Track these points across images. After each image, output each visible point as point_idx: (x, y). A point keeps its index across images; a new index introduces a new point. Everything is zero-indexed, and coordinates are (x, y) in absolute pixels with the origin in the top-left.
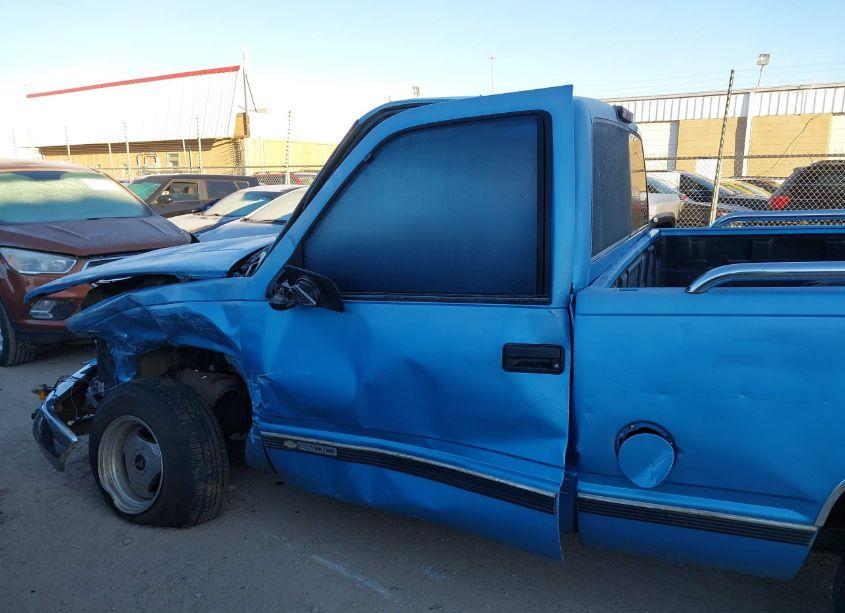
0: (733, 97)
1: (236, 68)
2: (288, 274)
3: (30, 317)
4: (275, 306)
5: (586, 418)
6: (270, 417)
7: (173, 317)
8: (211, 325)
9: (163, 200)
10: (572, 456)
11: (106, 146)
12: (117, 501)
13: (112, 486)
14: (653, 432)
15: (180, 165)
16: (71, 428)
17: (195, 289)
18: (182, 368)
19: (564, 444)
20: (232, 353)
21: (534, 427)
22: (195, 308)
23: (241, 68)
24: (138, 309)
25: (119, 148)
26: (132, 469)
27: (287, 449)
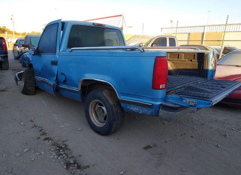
0: (227, 26)
8: (29, 59)
14: (64, 75)
19: (56, 77)
22: (28, 56)
23: (122, 15)
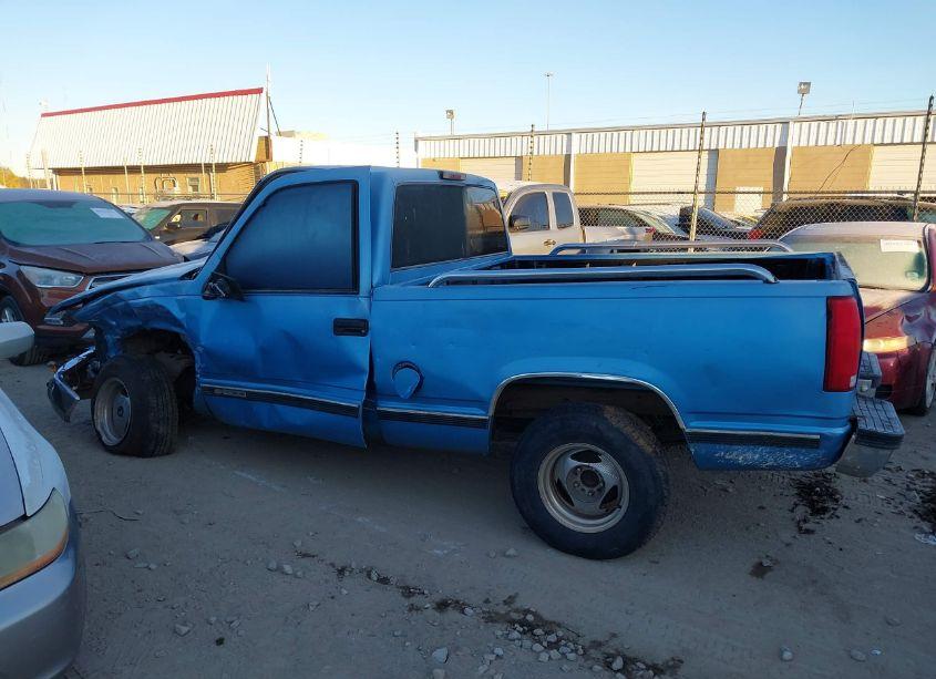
1: (259, 91)
2: (213, 278)
3: (44, 323)
4: (206, 298)
5: (377, 360)
6: (206, 374)
7: (144, 307)
8: (168, 312)
9: (173, 226)
10: (371, 386)
11: (122, 168)
12: (104, 438)
13: (103, 428)
14: (411, 367)
15: (200, 191)
16: (77, 391)
17: (158, 289)
18: (157, 351)
19: (366, 378)
20: (183, 332)
21: (350, 368)
22: (158, 301)
23: (265, 91)
24: (123, 303)
25: (134, 170)
26: (116, 417)
27: (216, 395)
